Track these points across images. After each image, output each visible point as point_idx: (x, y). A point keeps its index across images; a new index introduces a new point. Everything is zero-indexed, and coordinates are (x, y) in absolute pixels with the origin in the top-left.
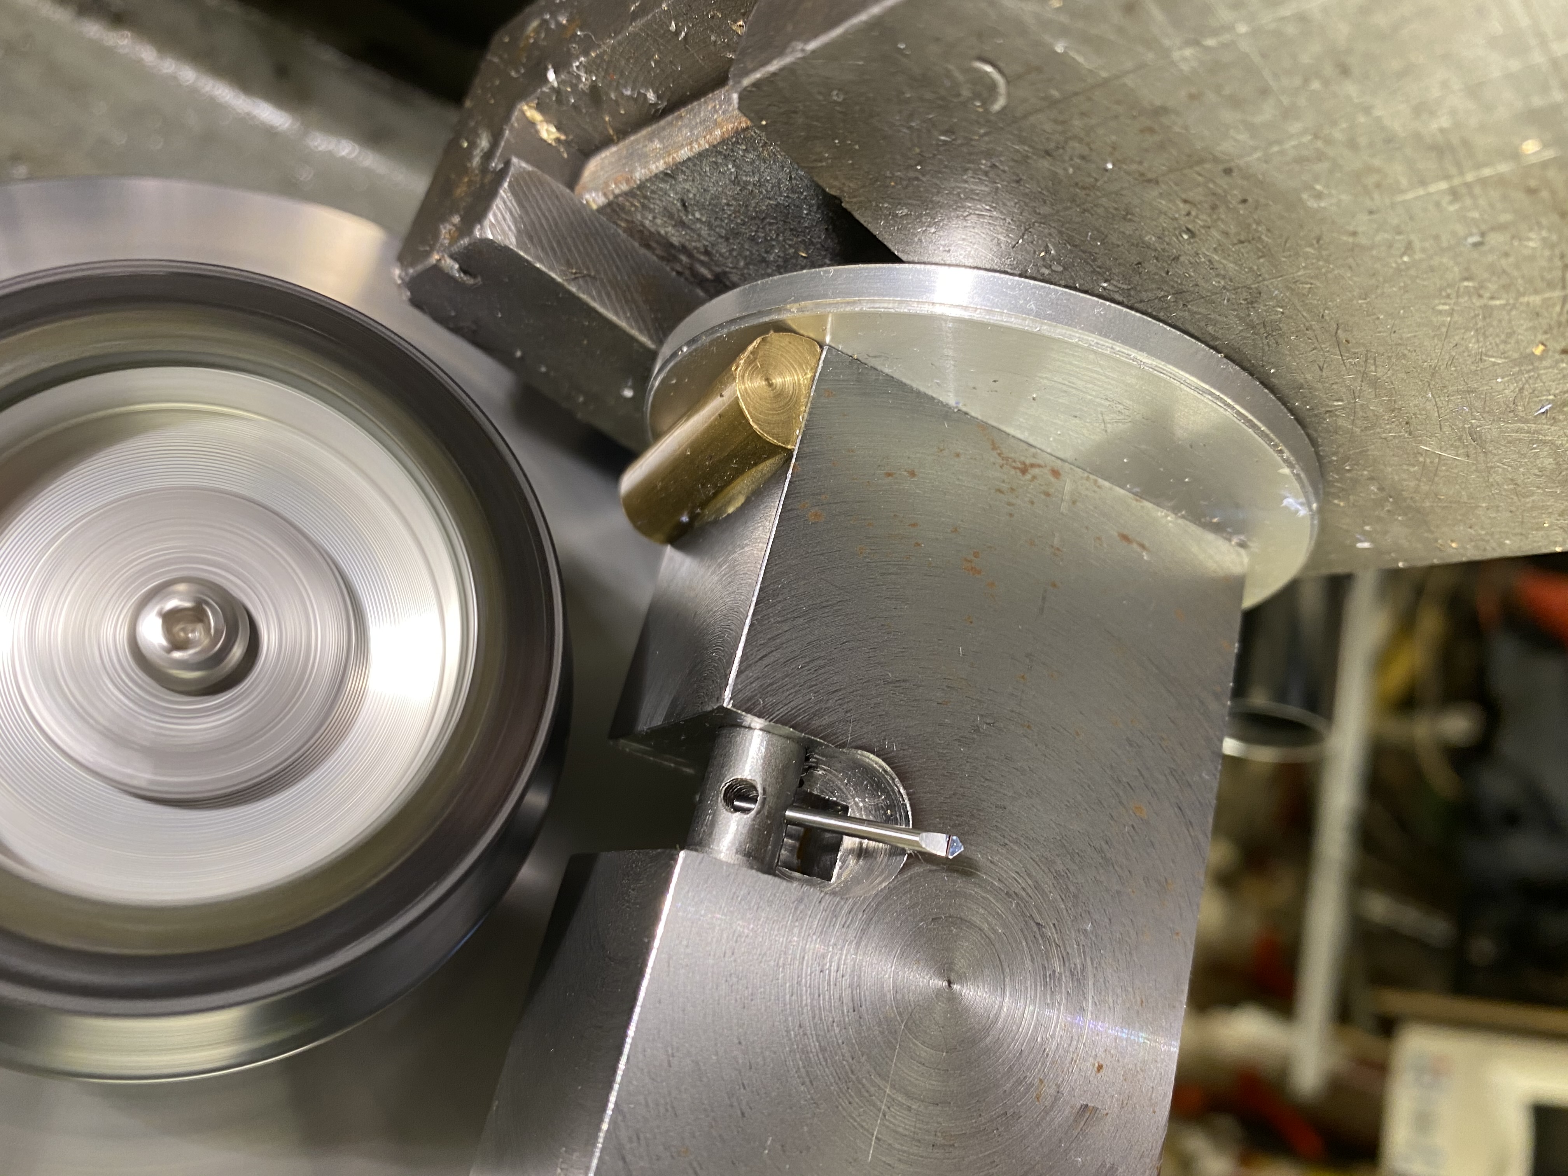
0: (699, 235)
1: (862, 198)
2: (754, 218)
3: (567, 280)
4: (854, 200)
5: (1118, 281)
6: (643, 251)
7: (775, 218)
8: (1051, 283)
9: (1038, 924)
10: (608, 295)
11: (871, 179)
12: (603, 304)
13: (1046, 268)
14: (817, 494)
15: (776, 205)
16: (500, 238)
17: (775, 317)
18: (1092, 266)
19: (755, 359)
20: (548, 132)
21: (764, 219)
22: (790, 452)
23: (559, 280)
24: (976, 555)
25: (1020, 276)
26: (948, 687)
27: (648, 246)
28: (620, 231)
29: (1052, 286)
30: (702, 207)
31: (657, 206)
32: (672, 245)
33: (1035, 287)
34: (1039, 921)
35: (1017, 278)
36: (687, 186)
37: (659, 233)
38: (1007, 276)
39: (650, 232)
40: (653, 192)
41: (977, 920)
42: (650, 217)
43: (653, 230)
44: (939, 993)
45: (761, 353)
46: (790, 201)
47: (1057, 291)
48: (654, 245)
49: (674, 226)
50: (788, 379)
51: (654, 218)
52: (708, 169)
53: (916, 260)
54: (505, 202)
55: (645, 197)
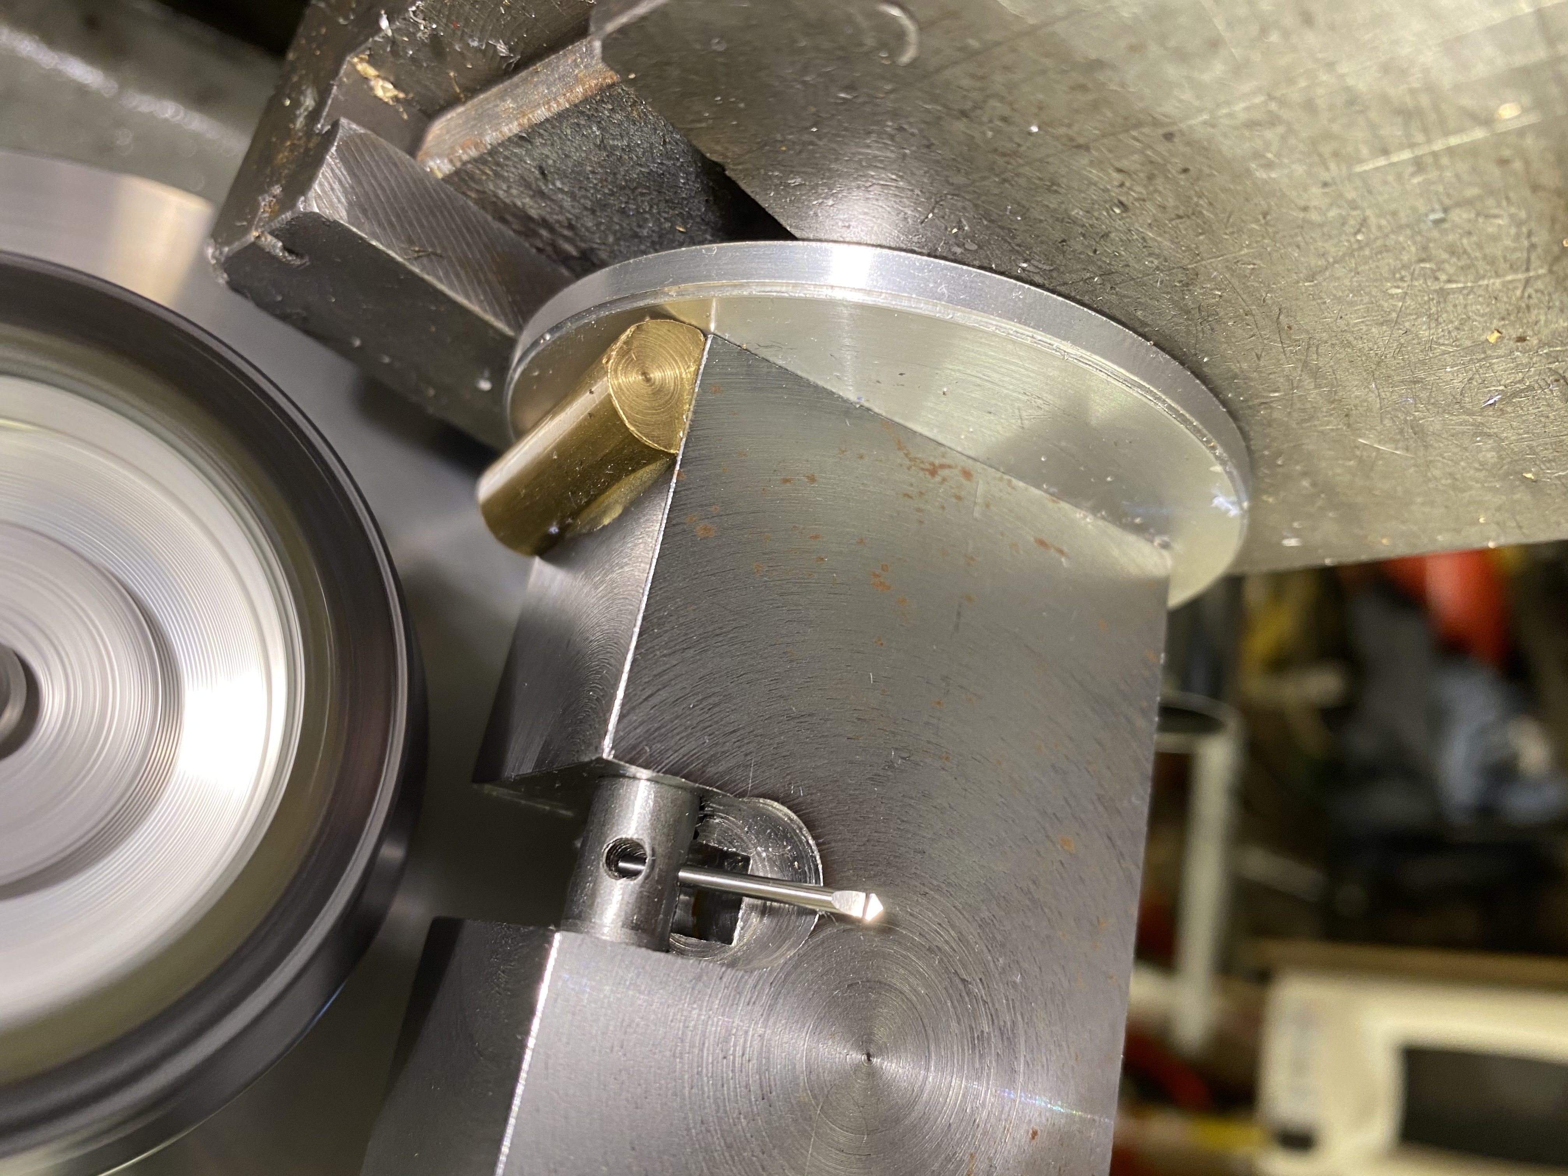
0: (561, 207)
1: (748, 166)
2: (622, 188)
3: (408, 260)
4: (740, 167)
5: (1039, 261)
6: (497, 225)
7: (648, 188)
8: (964, 264)
9: (963, 981)
10: (457, 275)
11: (759, 143)
12: (451, 286)
13: (958, 246)
14: (706, 505)
15: (648, 173)
16: (327, 212)
17: (650, 301)
18: (1009, 243)
19: (630, 350)
20: (384, 90)
21: (636, 188)
22: (674, 457)
23: (399, 259)
24: (884, 568)
25: (929, 255)
26: (859, 719)
27: (503, 220)
28: (471, 204)
29: (965, 267)
30: (563, 175)
31: (511, 173)
32: (530, 218)
33: (946, 268)
34: (965, 977)
35: (925, 258)
36: (546, 151)
37: (515, 205)
38: (915, 256)
39: (504, 203)
40: (507, 158)
41: (897, 982)
42: (504, 187)
43: (507, 201)
44: (857, 1068)
45: (636, 343)
46: (664, 168)
47: (971, 273)
48: (509, 217)
49: (532, 197)
50: (669, 373)
51: (509, 187)
52: (569, 132)
53: (811, 236)
54: (332, 170)
55: (498, 164)
